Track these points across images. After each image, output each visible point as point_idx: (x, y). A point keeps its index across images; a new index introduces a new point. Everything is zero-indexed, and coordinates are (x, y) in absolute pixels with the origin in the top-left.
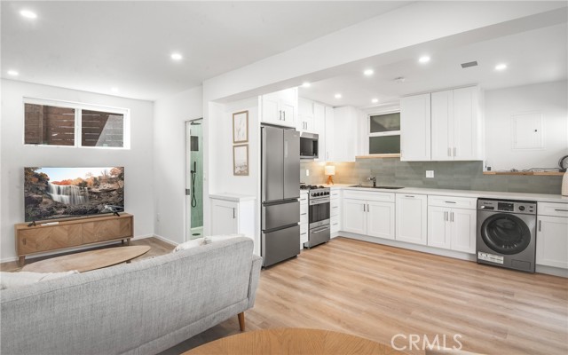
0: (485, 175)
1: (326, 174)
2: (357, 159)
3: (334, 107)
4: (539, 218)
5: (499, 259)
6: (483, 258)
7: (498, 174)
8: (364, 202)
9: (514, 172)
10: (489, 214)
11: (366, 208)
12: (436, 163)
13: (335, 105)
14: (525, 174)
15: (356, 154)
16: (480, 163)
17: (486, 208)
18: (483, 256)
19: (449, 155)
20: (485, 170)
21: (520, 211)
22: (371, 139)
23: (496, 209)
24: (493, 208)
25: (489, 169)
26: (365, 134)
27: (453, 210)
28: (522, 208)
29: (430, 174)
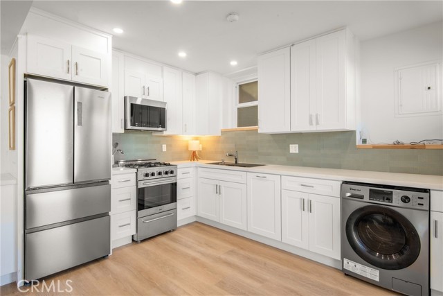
0: (358, 149)
1: (190, 149)
2: (223, 132)
3: (196, 74)
4: (434, 216)
5: (373, 274)
6: (350, 269)
7: (375, 147)
8: (217, 183)
9: (398, 146)
10: (358, 204)
11: (218, 190)
12: (300, 134)
13: (197, 71)
14: (413, 147)
15: (222, 127)
16: (352, 133)
17: (352, 196)
18: (351, 266)
19: (311, 123)
20: (359, 142)
21: (402, 204)
22: (239, 109)
23: (367, 198)
24: (362, 197)
25: (364, 141)
26: (233, 104)
27: (312, 198)
28: (405, 199)
29: (294, 149)
